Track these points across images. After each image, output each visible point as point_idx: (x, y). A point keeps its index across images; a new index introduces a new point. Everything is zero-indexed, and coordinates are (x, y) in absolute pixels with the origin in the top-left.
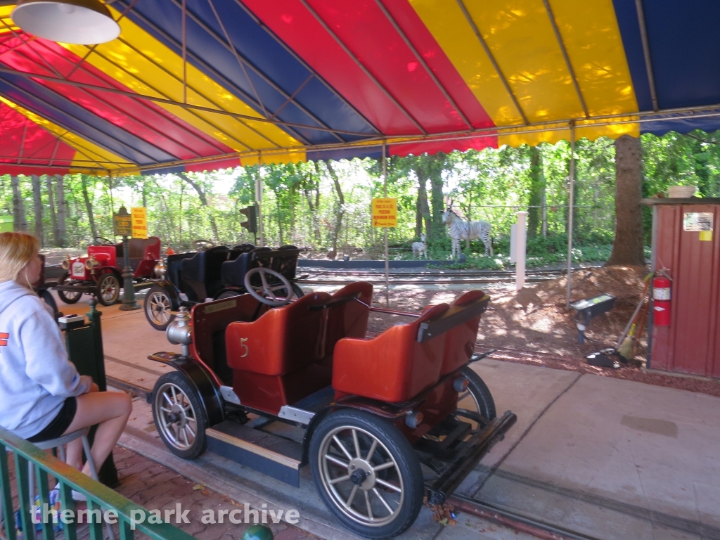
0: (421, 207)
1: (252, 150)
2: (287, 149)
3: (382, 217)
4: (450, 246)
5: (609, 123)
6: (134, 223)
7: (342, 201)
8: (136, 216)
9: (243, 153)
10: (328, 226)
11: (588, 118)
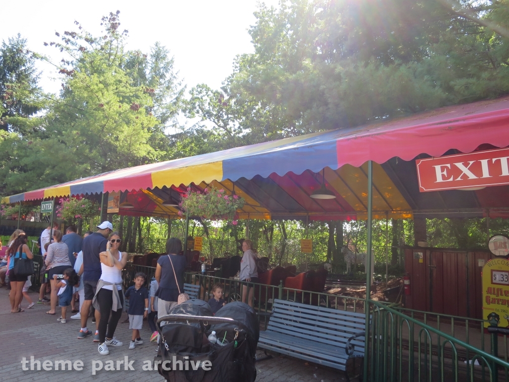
0: (330, 243)
1: (245, 212)
2: (262, 213)
3: (305, 248)
4: (346, 267)
5: (401, 213)
6: (195, 243)
7: (286, 238)
8: (197, 240)
9: (241, 213)
10: (277, 251)
11: (393, 211)
